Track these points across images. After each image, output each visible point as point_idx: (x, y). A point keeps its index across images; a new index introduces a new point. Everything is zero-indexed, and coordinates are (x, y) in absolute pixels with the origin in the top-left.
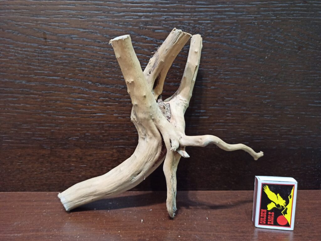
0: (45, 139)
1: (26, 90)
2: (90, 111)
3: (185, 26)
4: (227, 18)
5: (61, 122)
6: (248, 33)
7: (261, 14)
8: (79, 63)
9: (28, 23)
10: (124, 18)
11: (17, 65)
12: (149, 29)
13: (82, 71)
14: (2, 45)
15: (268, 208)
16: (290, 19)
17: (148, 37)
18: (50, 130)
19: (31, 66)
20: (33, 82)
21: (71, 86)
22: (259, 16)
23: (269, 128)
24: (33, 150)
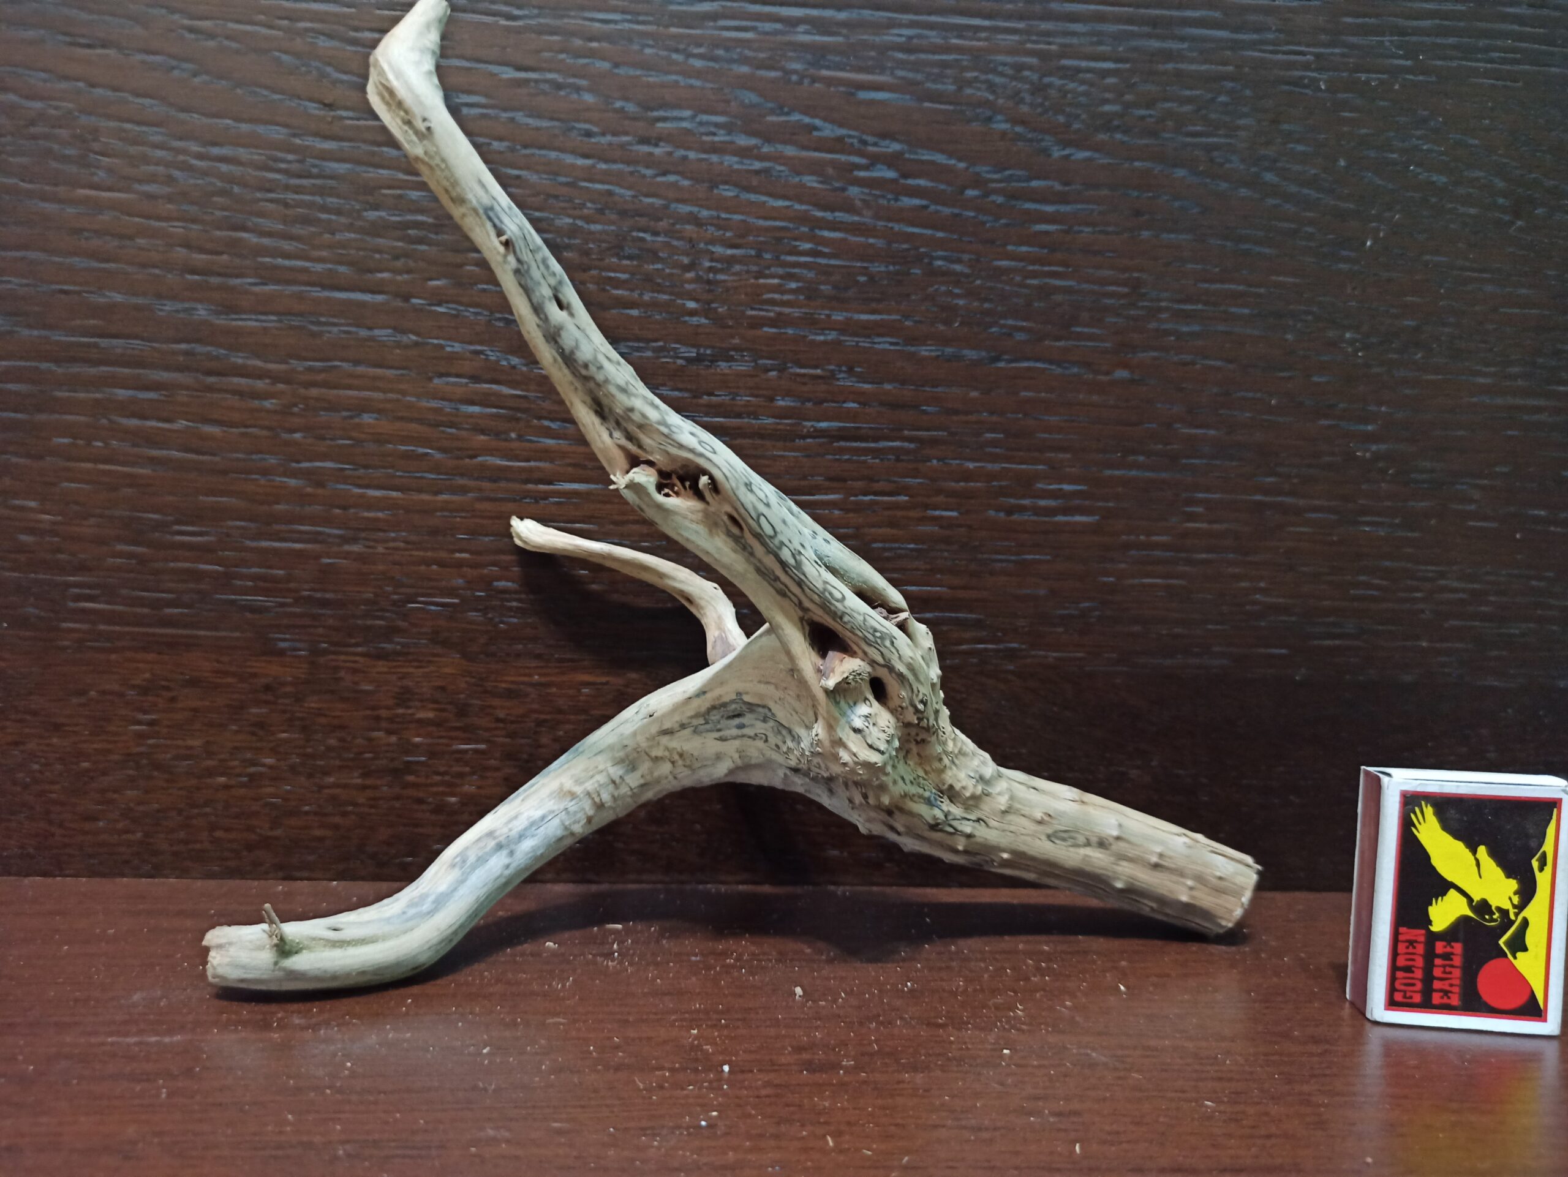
0: (282, 605)
1: (209, 348)
2: (523, 469)
3: (998, 80)
4: (1195, 54)
5: (377, 520)
6: (1285, 127)
7: (1345, 45)
10: (714, 28)
11: (177, 229)
12: (830, 82)
14: (112, 124)
15: (1430, 922)
16: (1476, 72)
17: (825, 119)
18: (318, 557)
19: (244, 235)
20: (245, 313)
21: (435, 341)
22: (1337, 51)
23: (1384, 583)
24: (218, 662)
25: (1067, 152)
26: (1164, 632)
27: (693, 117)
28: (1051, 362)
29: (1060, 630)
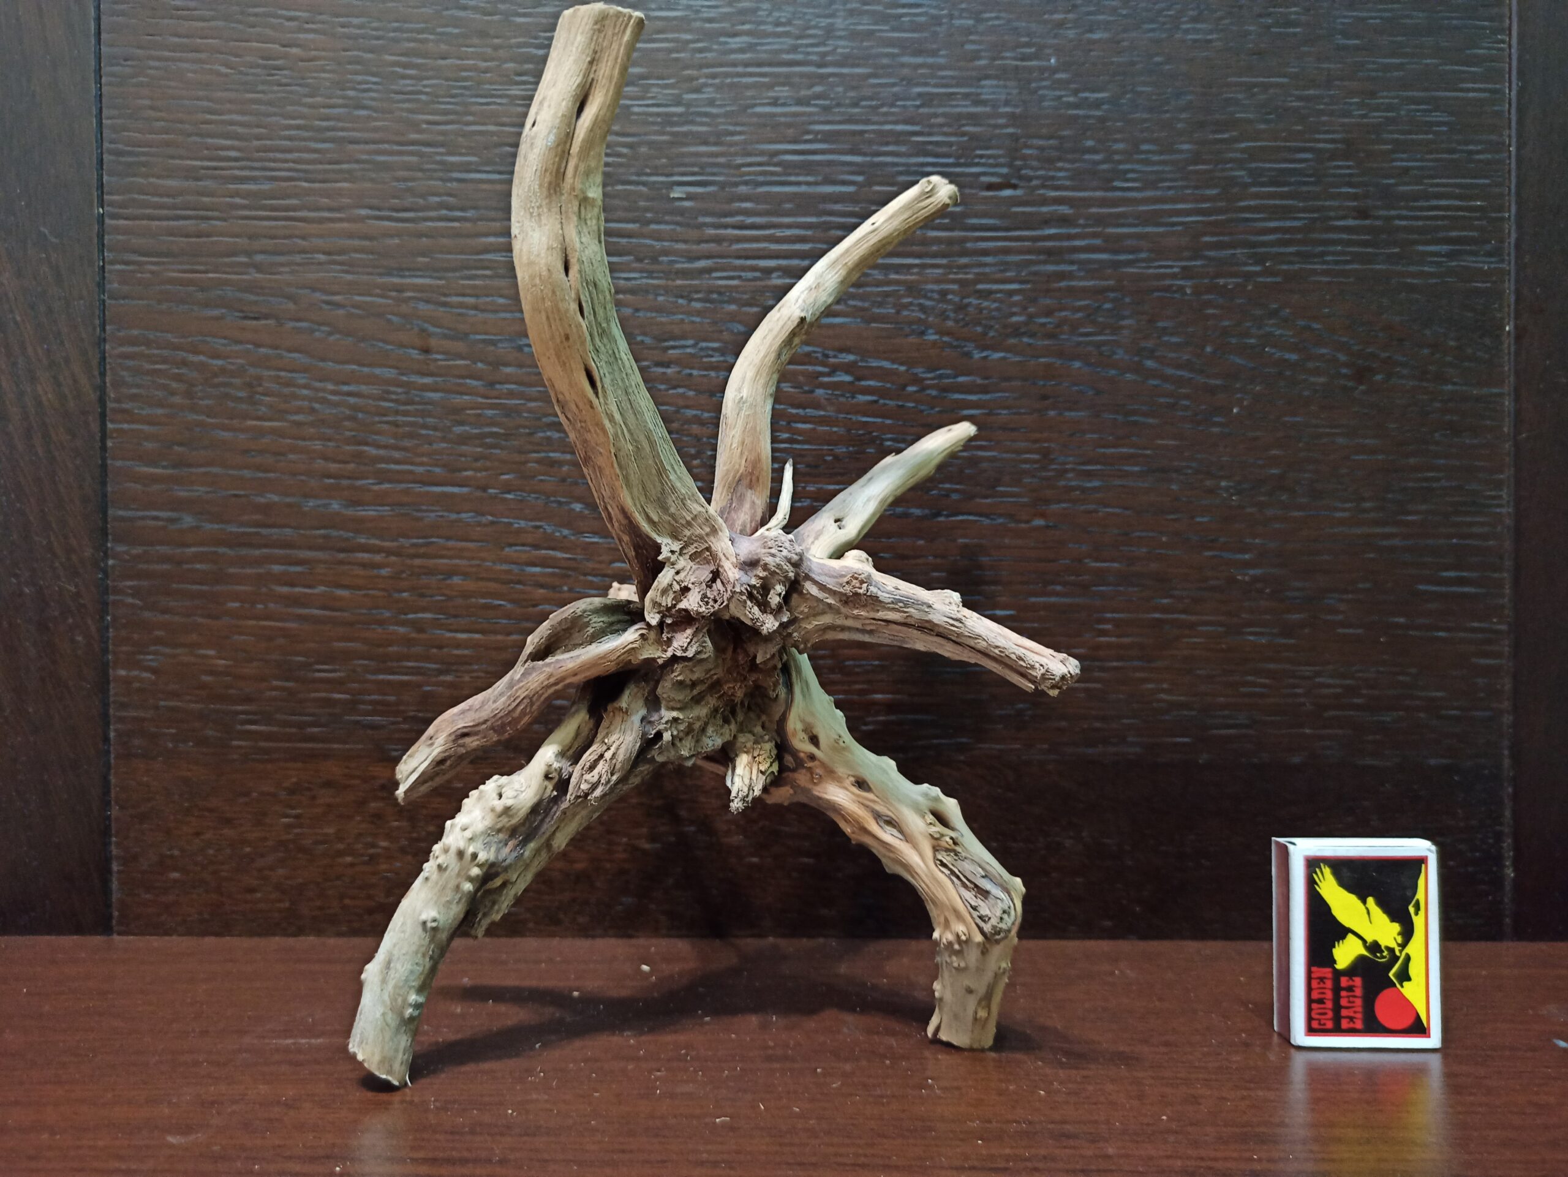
0: (393, 723)
1: (341, 532)
3: (928, 303)
4: (1082, 274)
6: (1160, 324)
7: (1204, 258)
8: (541, 435)
9: (371, 295)
10: (710, 279)
11: (317, 445)
13: (553, 463)
14: (272, 373)
16: (1315, 272)
18: (419, 685)
19: (366, 448)
20: (368, 505)
21: (506, 520)
22: (1198, 263)
23: (1267, 681)
24: (347, 767)
25: (984, 354)
26: (1085, 726)
27: (694, 346)
28: (981, 515)
29: (1000, 726)
